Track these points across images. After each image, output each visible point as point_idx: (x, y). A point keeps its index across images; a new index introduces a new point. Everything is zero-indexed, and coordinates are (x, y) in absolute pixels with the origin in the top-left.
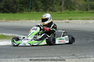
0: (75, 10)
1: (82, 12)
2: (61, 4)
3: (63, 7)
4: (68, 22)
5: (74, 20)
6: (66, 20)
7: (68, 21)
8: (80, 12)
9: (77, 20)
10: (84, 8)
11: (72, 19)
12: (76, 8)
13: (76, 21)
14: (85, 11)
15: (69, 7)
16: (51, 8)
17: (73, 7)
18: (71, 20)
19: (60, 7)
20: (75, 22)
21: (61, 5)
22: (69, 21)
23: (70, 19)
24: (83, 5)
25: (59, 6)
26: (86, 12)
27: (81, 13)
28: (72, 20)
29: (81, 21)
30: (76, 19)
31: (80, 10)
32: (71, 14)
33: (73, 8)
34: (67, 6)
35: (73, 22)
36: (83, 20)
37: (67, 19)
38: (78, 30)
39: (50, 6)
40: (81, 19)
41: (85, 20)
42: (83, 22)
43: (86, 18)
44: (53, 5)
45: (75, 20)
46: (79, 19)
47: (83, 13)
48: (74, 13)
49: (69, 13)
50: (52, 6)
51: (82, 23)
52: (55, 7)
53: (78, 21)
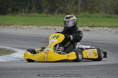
0: (98, 12)
1: (110, 15)
3: (79, 7)
4: (88, 31)
5: (97, 27)
6: (84, 27)
7: (87, 28)
8: (106, 15)
9: (102, 28)
10: (113, 10)
11: (95, 25)
12: (100, 8)
13: (101, 30)
14: (114, 14)
15: (89, 8)
16: (61, 8)
17: (95, 8)
18: (93, 28)
19: (75, 7)
20: (98, 31)
21: (78, 5)
22: (90, 29)
23: (90, 25)
24: (111, 5)
25: (73, 6)
26: (116, 16)
27: (108, 17)
28: (95, 27)
29: (108, 29)
30: (100, 26)
31: (107, 12)
32: (92, 17)
33: (95, 10)
34: (86, 5)
35: (95, 30)
36: (112, 28)
37: (86, 25)
38: (104, 43)
39: (60, 6)
40: (109, 27)
41: (114, 28)
42: (111, 30)
43: (115, 25)
44: (65, 3)
45: (99, 28)
46: (105, 27)
47: (111, 17)
48: (96, 17)
49: (89, 17)
50: (63, 5)
51: (110, 32)
52: (68, 7)
53: (104, 30)
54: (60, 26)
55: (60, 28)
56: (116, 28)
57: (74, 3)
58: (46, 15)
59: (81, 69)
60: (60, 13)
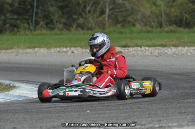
1: (150, 29)
2: (102, 12)
3: (107, 19)
4: (120, 52)
5: (133, 47)
8: (144, 29)
9: (139, 48)
10: (154, 21)
11: (129, 44)
12: (136, 20)
13: (138, 51)
14: (157, 27)
15: (120, 19)
16: (81, 21)
17: (129, 19)
18: (127, 48)
19: (100, 19)
20: (135, 52)
21: (104, 16)
22: (122, 50)
23: (123, 45)
24: (151, 15)
25: (97, 17)
26: (159, 29)
27: (148, 32)
28: (129, 47)
29: (148, 50)
32: (125, 34)
33: (129, 22)
34: (116, 16)
35: (131, 51)
36: (154, 48)
39: (78, 18)
40: (149, 46)
41: (157, 47)
42: (153, 51)
43: (158, 44)
44: (86, 14)
45: (135, 48)
46: (144, 46)
47: (152, 32)
48: (131, 32)
49: (121, 33)
50: (82, 17)
51: (151, 53)
52: (90, 19)
53: (143, 51)
54: (79, 48)
55: (79, 50)
56: (159, 48)
57: (98, 14)
58: (59, 32)
59: (111, 110)
60: (79, 29)
